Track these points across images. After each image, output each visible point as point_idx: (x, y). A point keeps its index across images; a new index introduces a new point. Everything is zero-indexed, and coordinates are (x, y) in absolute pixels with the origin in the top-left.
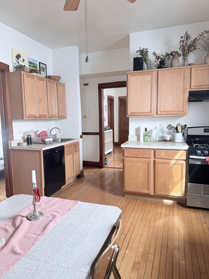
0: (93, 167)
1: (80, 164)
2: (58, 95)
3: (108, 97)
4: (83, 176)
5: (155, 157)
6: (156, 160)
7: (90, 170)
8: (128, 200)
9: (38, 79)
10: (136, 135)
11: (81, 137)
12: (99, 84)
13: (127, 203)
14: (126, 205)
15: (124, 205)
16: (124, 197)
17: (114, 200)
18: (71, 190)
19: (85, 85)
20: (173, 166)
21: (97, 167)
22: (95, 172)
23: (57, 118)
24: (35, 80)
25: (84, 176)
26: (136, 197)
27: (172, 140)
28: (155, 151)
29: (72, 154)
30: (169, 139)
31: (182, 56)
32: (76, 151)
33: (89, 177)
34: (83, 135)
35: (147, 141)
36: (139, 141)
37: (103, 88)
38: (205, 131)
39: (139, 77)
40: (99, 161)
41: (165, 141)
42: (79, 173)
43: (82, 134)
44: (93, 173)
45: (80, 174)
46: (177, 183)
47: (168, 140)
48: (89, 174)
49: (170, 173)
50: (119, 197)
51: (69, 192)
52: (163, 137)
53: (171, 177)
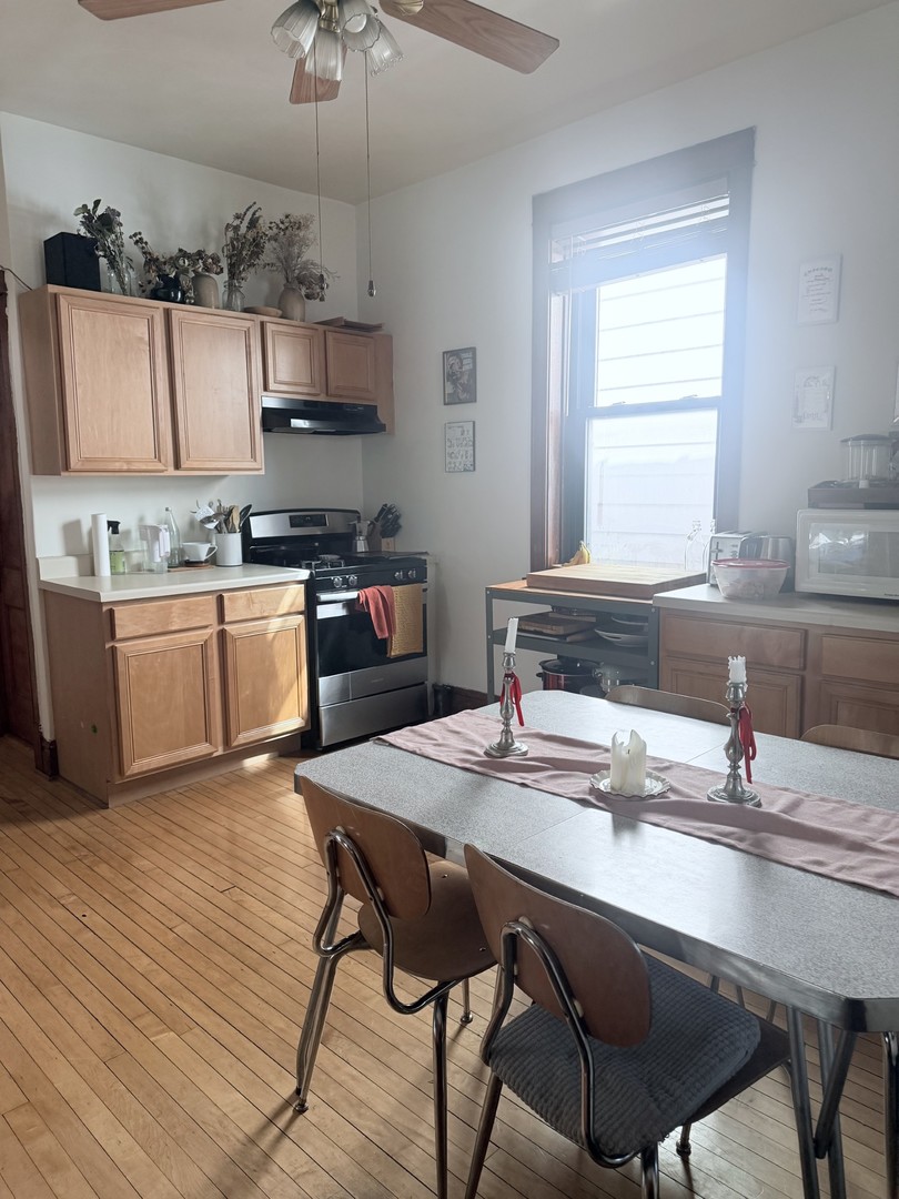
5: (221, 619)
6: (227, 627)
10: (68, 554)
20: (274, 638)
26: (155, 791)
27: (214, 561)
28: (220, 600)
30: (204, 558)
31: (225, 276)
35: (124, 573)
36: (93, 574)
38: (294, 523)
39: (102, 317)
41: (189, 564)
46: (288, 691)
47: (202, 562)
49: (267, 663)
52: (182, 551)
53: (270, 675)
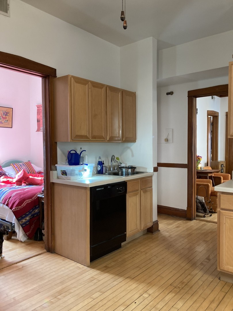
0: (177, 216)
1: (152, 211)
2: (124, 109)
3: (209, 112)
4: (157, 229)
7: (171, 221)
8: (226, 288)
9: (94, 86)
11: (156, 170)
12: (189, 92)
13: (224, 294)
14: (221, 298)
15: (217, 297)
16: (219, 280)
17: (200, 283)
18: (134, 252)
19: (168, 94)
21: (183, 217)
22: (178, 225)
23: (120, 142)
24: (88, 86)
25: (159, 231)
29: (138, 196)
32: (145, 192)
33: (167, 233)
34: (159, 167)
37: (196, 97)
40: (186, 209)
42: (150, 225)
43: (156, 166)
44: (175, 227)
45: (152, 226)
48: (168, 227)
50: (210, 279)
51: (130, 255)
